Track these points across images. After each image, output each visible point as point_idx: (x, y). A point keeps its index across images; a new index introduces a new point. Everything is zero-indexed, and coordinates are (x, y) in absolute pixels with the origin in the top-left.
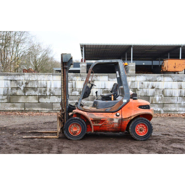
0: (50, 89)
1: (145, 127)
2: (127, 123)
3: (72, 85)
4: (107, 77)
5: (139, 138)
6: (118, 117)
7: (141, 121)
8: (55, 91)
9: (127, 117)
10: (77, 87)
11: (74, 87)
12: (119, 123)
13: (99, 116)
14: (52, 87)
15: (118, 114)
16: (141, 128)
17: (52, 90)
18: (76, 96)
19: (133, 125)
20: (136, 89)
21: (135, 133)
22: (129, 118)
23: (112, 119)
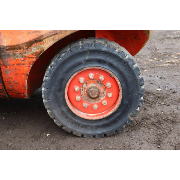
1: (109, 85)
2: (27, 68)
5: (85, 126)
7: (92, 57)
16: (91, 85)
19: (54, 75)
21: (64, 109)
22: (30, 44)
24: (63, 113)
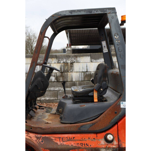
4: (90, 57)
6: (110, 145)
15: (110, 137)
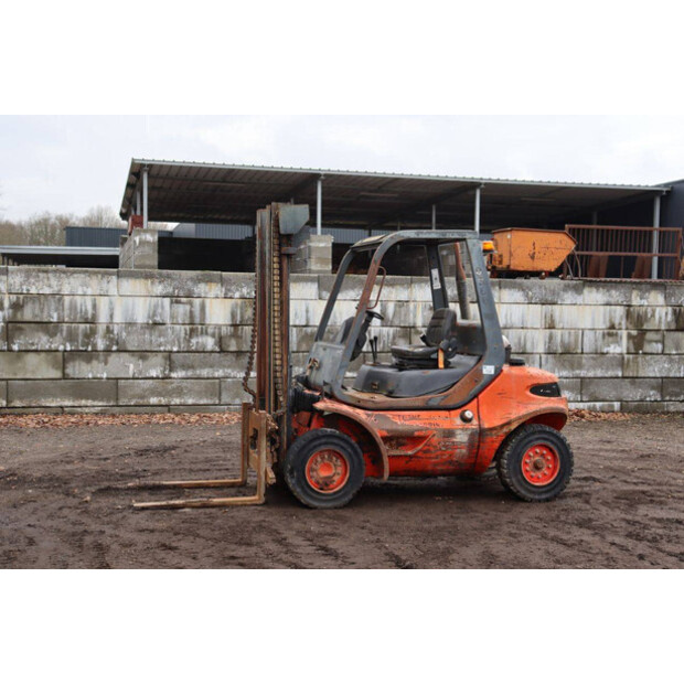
0: (108, 327)
2: (497, 445)
3: (191, 312)
4: (316, 285)
5: (534, 493)
6: (467, 425)
7: (540, 436)
8: (129, 333)
9: (497, 423)
10: (207, 322)
11: (197, 320)
12: (471, 445)
13: (407, 423)
14: (118, 318)
15: (469, 414)
16: (537, 458)
17: (116, 329)
18: (204, 352)
19: (515, 449)
20: (410, 327)
21: (520, 476)
22: (502, 426)
23: (450, 434)
24: (518, 481)
